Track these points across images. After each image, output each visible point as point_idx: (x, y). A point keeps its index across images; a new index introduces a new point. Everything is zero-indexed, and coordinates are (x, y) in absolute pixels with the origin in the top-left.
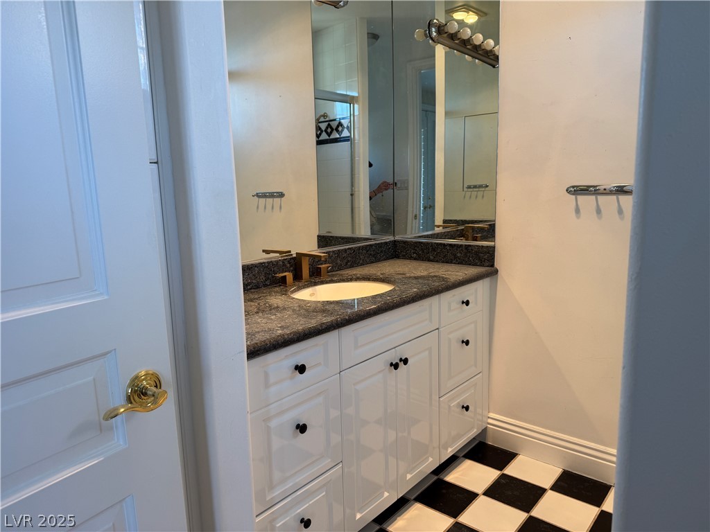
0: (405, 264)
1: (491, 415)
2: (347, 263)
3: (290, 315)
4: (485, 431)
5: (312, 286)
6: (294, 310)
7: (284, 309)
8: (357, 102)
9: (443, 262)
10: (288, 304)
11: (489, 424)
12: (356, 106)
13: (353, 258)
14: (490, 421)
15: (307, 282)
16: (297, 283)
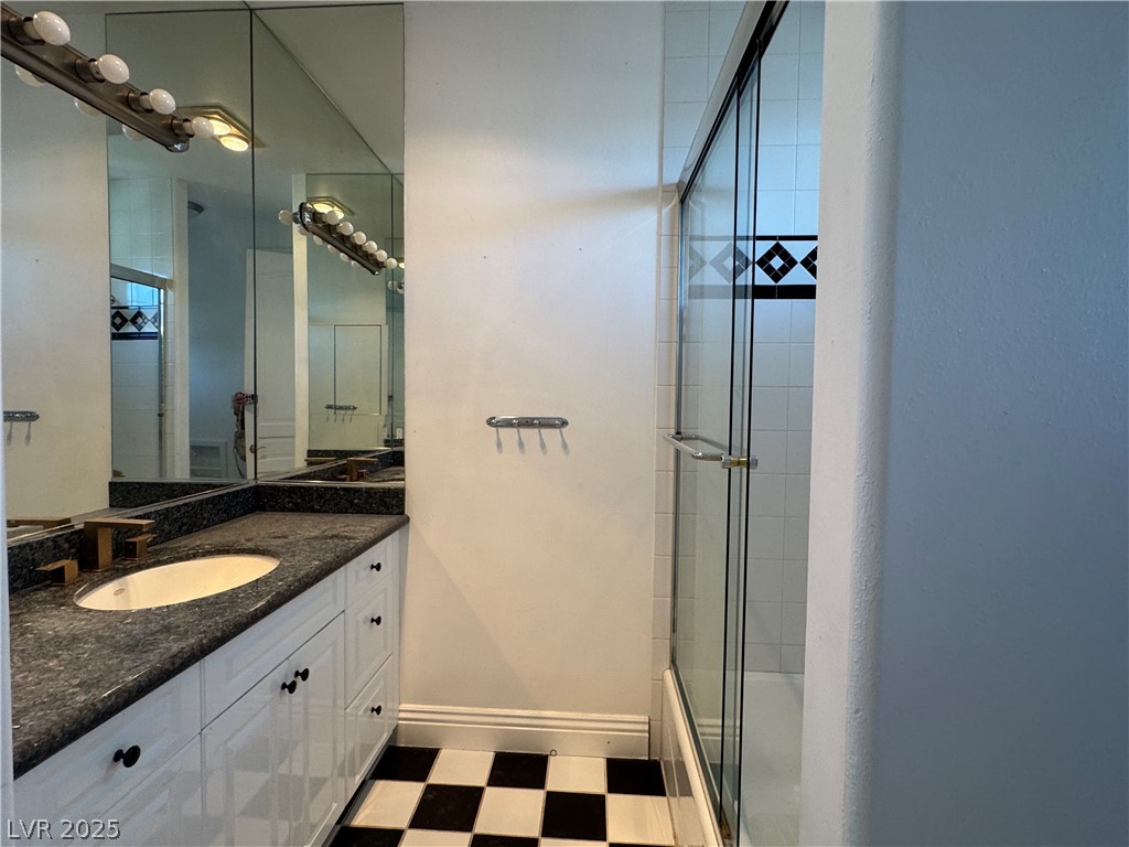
0: (278, 521)
1: (404, 706)
2: (180, 528)
3: (93, 652)
4: (395, 731)
5: (118, 577)
6: (99, 639)
7: (75, 638)
8: (171, 287)
9: (334, 512)
10: (79, 625)
11: (400, 719)
12: (170, 293)
13: (191, 517)
14: (402, 715)
15: (107, 571)
16: (85, 576)
